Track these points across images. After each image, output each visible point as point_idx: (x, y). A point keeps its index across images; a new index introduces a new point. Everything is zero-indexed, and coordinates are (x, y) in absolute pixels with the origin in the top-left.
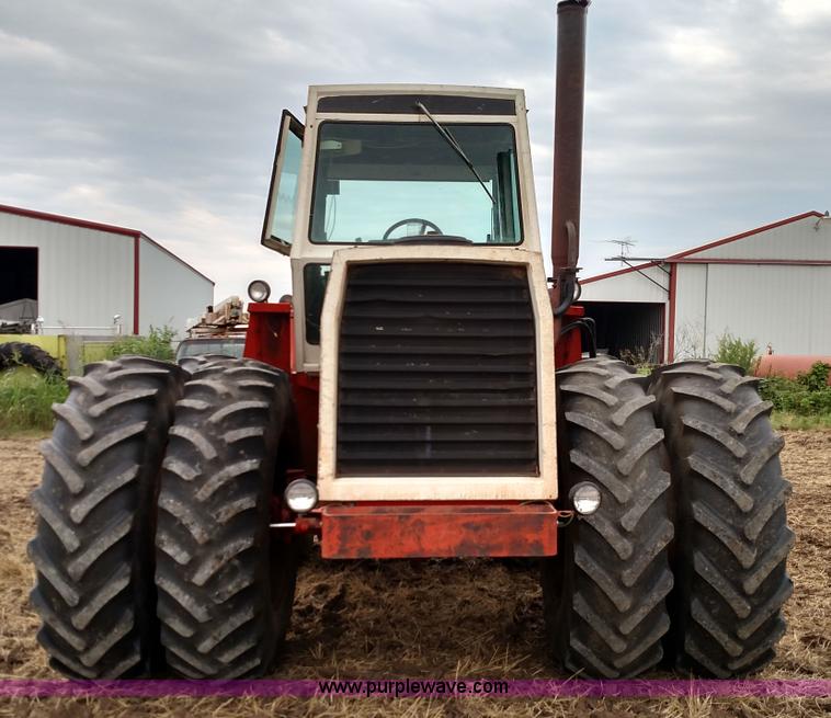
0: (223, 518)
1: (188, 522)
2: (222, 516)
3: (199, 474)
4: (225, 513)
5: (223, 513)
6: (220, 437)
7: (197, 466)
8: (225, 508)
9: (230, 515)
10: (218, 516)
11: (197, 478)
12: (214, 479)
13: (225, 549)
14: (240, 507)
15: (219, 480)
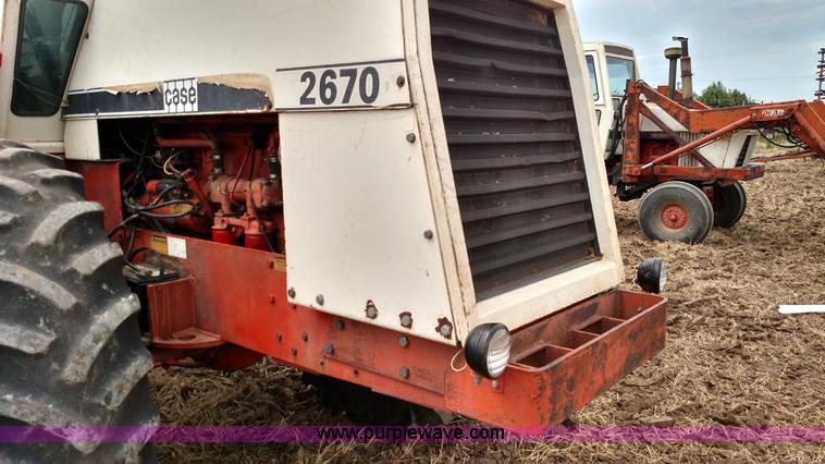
0: (117, 401)
1: (58, 425)
2: (114, 398)
3: (53, 338)
4: (117, 391)
5: (115, 394)
6: (64, 268)
7: (42, 325)
8: (115, 383)
9: (126, 392)
10: (108, 399)
11: (54, 346)
12: (86, 340)
13: (126, 448)
14: (135, 376)
15: (96, 341)
